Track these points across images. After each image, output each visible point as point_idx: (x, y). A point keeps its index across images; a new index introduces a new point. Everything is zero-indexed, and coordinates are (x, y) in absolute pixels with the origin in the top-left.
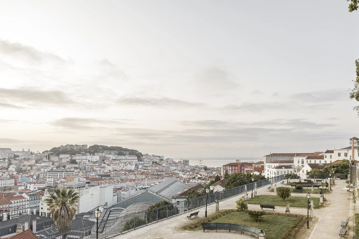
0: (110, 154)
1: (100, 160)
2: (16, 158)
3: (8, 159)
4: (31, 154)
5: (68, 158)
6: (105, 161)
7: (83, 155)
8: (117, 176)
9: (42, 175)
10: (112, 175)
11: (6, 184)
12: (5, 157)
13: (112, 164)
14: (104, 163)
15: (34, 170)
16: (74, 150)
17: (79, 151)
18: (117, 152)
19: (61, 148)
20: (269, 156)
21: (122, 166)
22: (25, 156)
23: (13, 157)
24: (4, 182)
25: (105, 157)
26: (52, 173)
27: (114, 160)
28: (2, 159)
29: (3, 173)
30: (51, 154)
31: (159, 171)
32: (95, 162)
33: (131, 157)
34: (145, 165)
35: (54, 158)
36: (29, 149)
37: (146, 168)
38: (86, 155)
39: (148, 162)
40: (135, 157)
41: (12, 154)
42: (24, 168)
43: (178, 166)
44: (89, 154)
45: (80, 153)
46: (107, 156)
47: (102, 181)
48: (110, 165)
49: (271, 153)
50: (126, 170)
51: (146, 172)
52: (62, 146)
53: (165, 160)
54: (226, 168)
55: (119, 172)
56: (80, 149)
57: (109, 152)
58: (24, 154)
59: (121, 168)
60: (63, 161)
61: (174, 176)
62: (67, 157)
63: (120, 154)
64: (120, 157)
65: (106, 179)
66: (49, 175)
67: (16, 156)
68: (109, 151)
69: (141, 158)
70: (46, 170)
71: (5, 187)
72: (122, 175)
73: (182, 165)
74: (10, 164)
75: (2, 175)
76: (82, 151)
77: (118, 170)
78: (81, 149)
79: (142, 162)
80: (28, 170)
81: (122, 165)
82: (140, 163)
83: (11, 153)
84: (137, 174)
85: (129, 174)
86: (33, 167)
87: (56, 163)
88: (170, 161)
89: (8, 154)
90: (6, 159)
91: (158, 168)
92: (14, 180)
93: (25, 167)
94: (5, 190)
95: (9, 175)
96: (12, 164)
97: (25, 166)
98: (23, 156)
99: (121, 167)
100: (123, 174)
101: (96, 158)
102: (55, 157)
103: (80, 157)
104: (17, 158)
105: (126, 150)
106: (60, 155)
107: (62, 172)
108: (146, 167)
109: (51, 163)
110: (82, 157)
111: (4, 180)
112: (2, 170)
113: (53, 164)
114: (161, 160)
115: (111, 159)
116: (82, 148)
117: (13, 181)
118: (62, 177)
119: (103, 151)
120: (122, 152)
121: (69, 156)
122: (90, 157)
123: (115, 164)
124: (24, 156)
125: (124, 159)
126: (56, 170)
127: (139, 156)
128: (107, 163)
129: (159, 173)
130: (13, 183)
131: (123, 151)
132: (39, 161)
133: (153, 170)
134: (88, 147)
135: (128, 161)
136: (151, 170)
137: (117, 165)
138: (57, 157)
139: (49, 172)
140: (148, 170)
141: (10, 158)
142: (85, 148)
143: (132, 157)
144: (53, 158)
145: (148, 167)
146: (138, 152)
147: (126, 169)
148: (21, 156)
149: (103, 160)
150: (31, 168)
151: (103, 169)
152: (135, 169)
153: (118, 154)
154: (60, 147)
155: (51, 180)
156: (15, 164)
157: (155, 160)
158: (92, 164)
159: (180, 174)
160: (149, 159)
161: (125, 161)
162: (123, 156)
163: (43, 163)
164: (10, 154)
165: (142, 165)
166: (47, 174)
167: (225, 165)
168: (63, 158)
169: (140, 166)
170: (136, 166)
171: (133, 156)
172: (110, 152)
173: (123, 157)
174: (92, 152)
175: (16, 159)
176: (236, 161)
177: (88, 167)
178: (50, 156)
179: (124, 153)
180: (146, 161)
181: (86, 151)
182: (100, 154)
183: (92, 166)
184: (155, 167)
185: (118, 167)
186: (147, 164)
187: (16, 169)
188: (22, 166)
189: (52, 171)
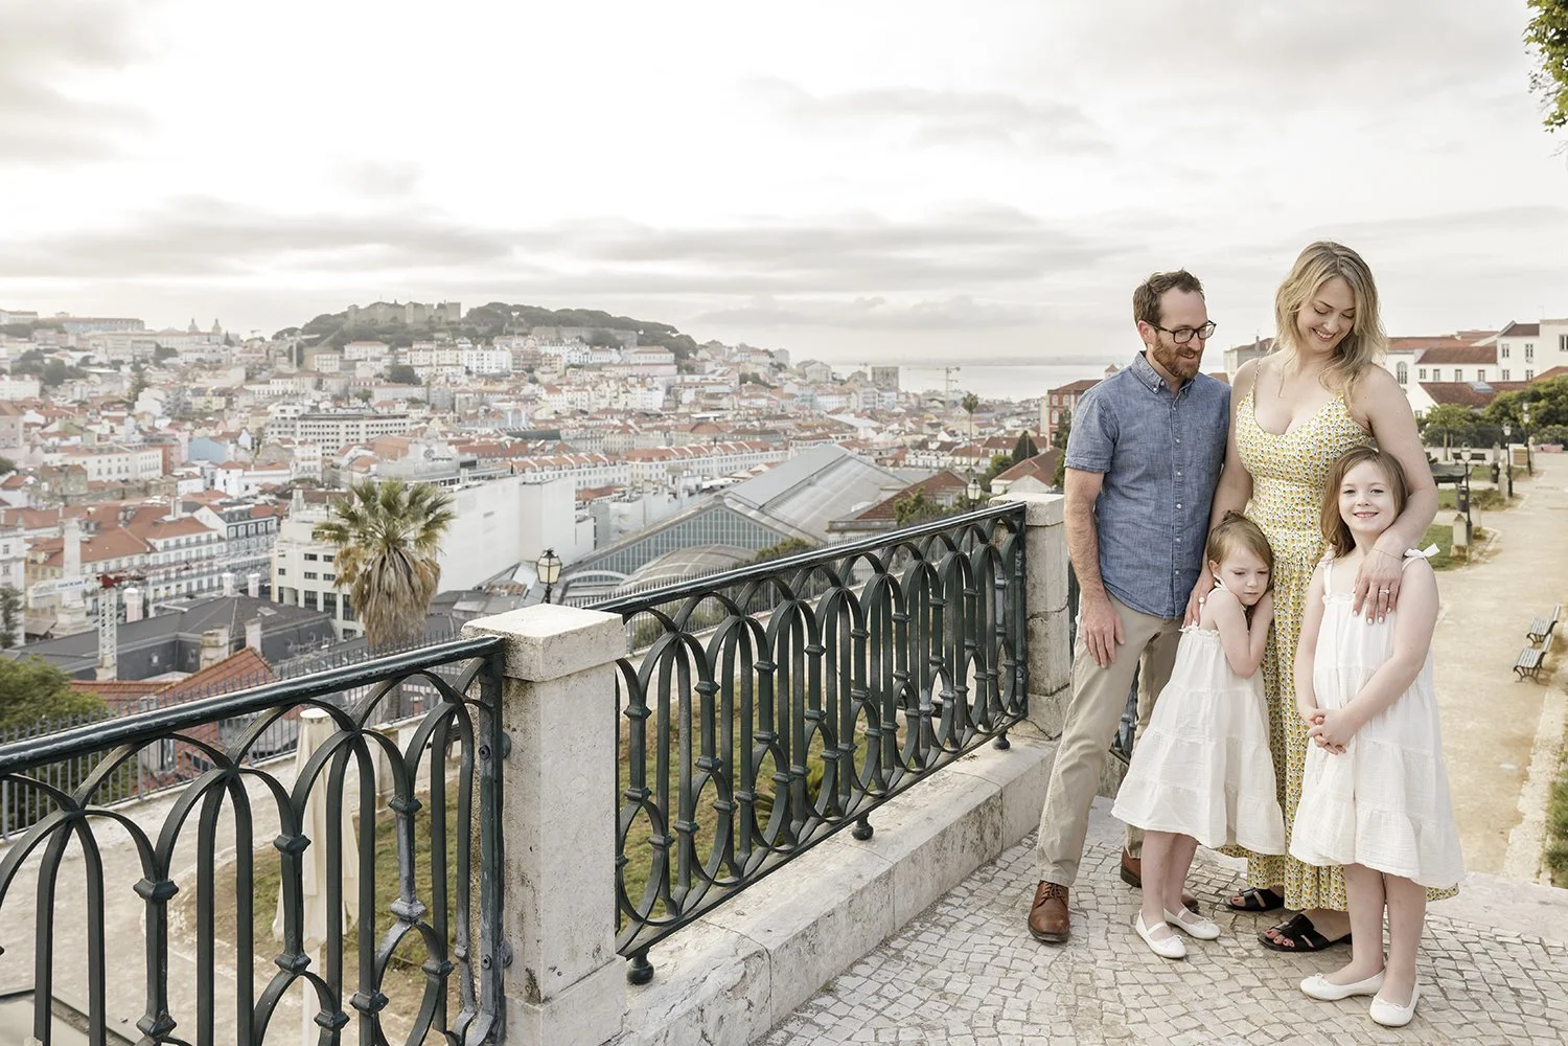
0: (559, 341)
1: (517, 367)
2: (164, 359)
3: (133, 362)
4: (226, 344)
5: (379, 359)
6: (537, 374)
7: (443, 346)
8: (589, 436)
9: (276, 433)
10: (567, 434)
11: (127, 471)
12: (121, 357)
13: (569, 384)
14: (534, 381)
15: (241, 412)
16: (404, 326)
17: (426, 328)
18: (586, 334)
19: (352, 316)
20: (1252, 348)
21: (608, 395)
22: (202, 351)
23: (152, 358)
24: (119, 460)
25: (536, 355)
26: (317, 423)
27: (573, 366)
28: (107, 365)
29: (114, 425)
30: (311, 343)
31: (769, 417)
32: (497, 378)
33: (642, 352)
34: (709, 390)
35: (324, 361)
36: (217, 321)
37: (713, 402)
38: (454, 346)
39: (722, 375)
40: (664, 356)
41: (146, 342)
42: (198, 403)
43: (850, 393)
44: (469, 341)
45: (430, 340)
46: (543, 350)
47: (526, 459)
48: (559, 387)
49: (1258, 338)
50: (629, 413)
51: (712, 419)
52: (355, 309)
53: (794, 367)
54: (1060, 402)
55: (597, 419)
56: (430, 321)
57: (552, 332)
58: (197, 344)
59: (603, 404)
60: (363, 372)
61: (833, 436)
62: (377, 355)
63: (599, 342)
64: (599, 355)
65: (543, 450)
66: (304, 430)
67: (164, 353)
68: (554, 329)
69: (688, 358)
70: (290, 412)
71: (125, 481)
72: (609, 431)
73: (868, 390)
74: (140, 385)
75: (112, 431)
76: (441, 331)
77: (594, 409)
78: (435, 319)
79: (697, 378)
80: (217, 411)
81: (609, 389)
82: (688, 378)
83: (142, 338)
84: (676, 427)
85: (641, 427)
86: (234, 399)
87: (329, 381)
88: (817, 371)
89: (134, 342)
90: (122, 362)
91: (762, 402)
92: (159, 452)
93: (203, 398)
94: (124, 493)
95: (141, 431)
96: (148, 386)
97: (204, 395)
98: (191, 351)
99: (603, 397)
100: (615, 427)
101: (498, 358)
102: (325, 356)
103: (429, 354)
104: (170, 360)
105: (626, 324)
106: (346, 348)
107: (358, 419)
108: (712, 396)
109: (309, 382)
110: (438, 356)
111: (120, 451)
112: (109, 411)
113: (318, 386)
114: (776, 367)
115: (560, 365)
116: (440, 318)
117: (155, 456)
118: (358, 440)
119: (525, 330)
120: (610, 335)
121: (386, 349)
122: (474, 353)
123: (581, 387)
124: (196, 351)
125: (619, 365)
126: (332, 411)
127: (682, 351)
128: (545, 379)
129: (770, 425)
130: (158, 467)
131: (612, 331)
132: (260, 374)
133: (741, 412)
134: (463, 314)
135: (635, 371)
136: (735, 413)
137: (589, 388)
138: (334, 356)
139: (304, 417)
140: (721, 413)
141: (138, 359)
142: (452, 318)
143: (652, 355)
144: (318, 359)
145: (721, 399)
146: (675, 331)
147: (628, 408)
148: (186, 351)
149: (529, 367)
150: (229, 402)
151: (530, 407)
152: (667, 405)
153: (591, 345)
154: (344, 315)
155: (312, 455)
156: (163, 387)
157: (750, 370)
158: (480, 385)
159: (861, 430)
160: (726, 363)
161: (623, 372)
162: (614, 350)
163: (275, 381)
164: (139, 342)
165: (693, 390)
166: (293, 426)
167: (1057, 390)
168: (358, 360)
169: (688, 396)
170: (668, 392)
171: (655, 348)
172: (558, 332)
173: (614, 356)
174: (482, 336)
175: (164, 362)
176: (1107, 371)
177: (467, 399)
178: (307, 351)
179: (619, 338)
180: (713, 372)
181: (455, 330)
182: (516, 342)
183: (481, 393)
184: (750, 397)
185: (593, 400)
186: (716, 383)
187: (168, 406)
188: (189, 392)
189: (316, 414)
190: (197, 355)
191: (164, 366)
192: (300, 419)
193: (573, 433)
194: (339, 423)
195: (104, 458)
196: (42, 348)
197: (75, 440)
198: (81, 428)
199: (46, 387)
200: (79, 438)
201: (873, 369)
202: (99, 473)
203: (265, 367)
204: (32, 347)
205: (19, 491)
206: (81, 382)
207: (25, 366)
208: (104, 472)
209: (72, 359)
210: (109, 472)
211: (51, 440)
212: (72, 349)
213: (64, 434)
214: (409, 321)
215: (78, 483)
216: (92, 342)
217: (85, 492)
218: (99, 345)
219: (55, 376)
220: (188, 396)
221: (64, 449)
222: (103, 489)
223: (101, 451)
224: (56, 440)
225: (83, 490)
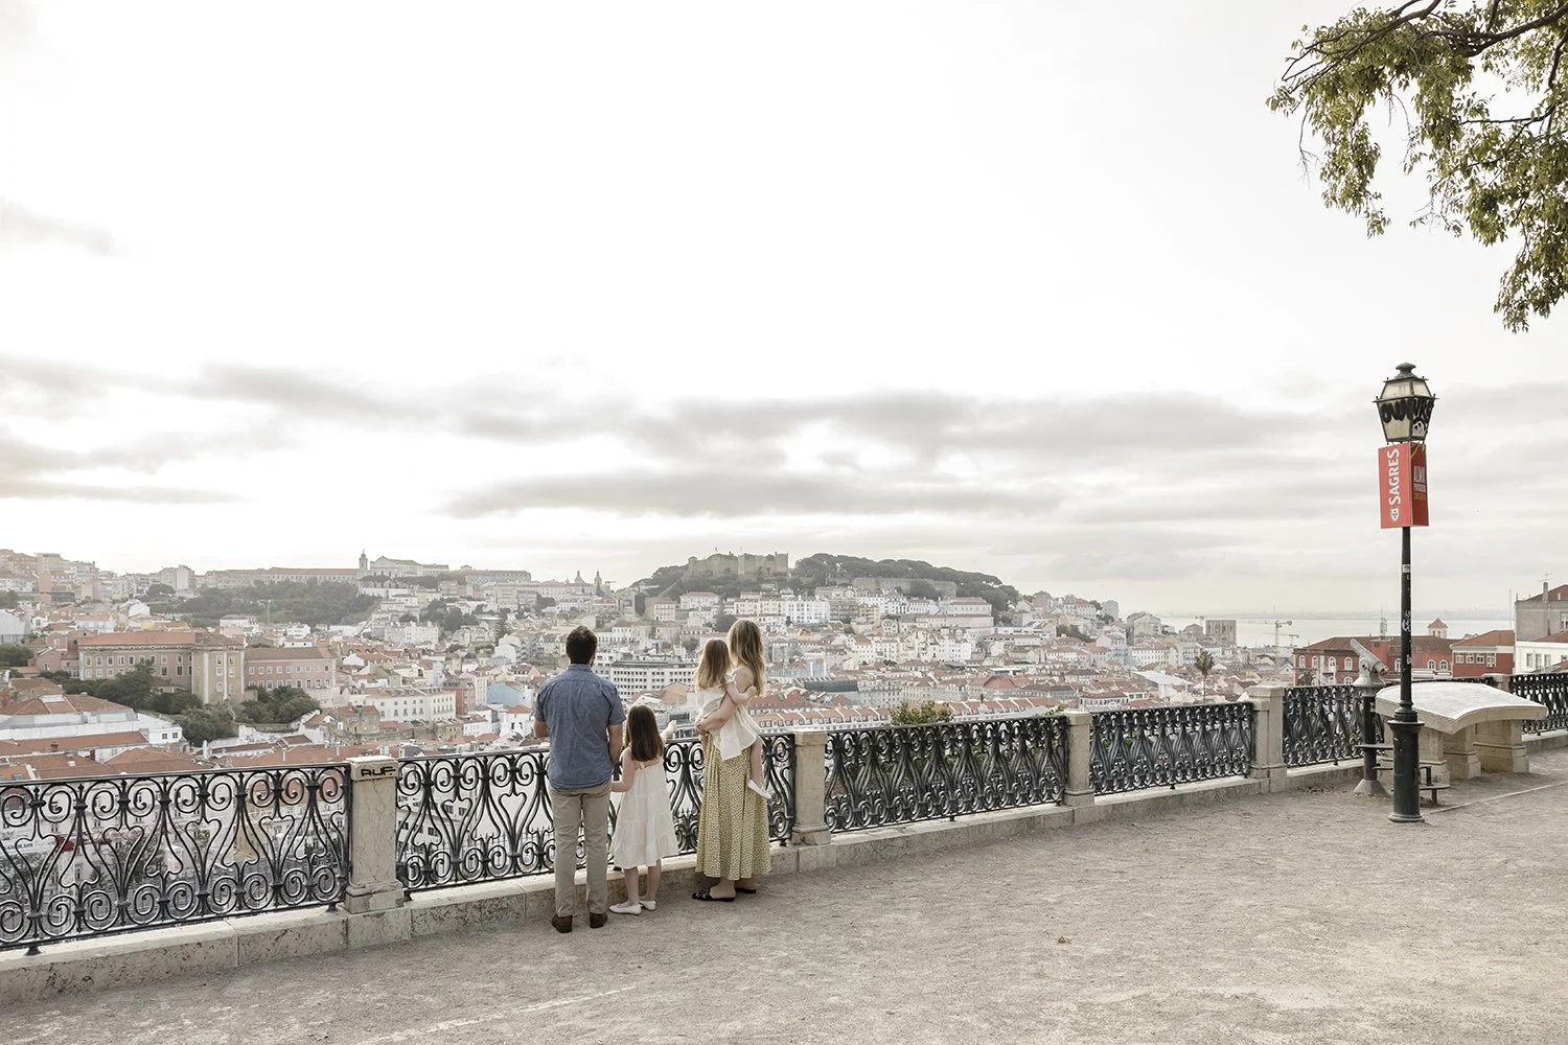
0: (878, 592)
1: (835, 617)
2: (544, 608)
3: (518, 611)
4: (598, 594)
5: (709, 609)
6: (853, 625)
7: (768, 595)
8: (886, 688)
10: (865, 685)
11: (421, 712)
12: (508, 606)
13: (879, 635)
14: (849, 631)
16: (735, 577)
17: (754, 579)
18: (905, 586)
19: (691, 568)
21: (916, 647)
22: (576, 601)
23: (533, 607)
24: (414, 702)
25: (853, 606)
26: (627, 670)
27: (889, 617)
28: (498, 613)
29: (422, 668)
30: (652, 593)
31: (1073, 672)
32: (814, 628)
33: (965, 604)
34: (1018, 642)
35: (662, 610)
36: (598, 573)
37: (1020, 655)
38: (777, 597)
39: (1039, 627)
40: (981, 607)
41: (529, 592)
42: (548, 648)
43: (1168, 648)
44: (792, 592)
45: (757, 591)
46: (861, 601)
47: (796, 711)
48: (870, 638)
50: (934, 665)
51: (1011, 673)
52: (693, 560)
53: (1124, 620)
55: (903, 671)
56: (759, 573)
57: (871, 584)
58: (573, 594)
59: (912, 655)
60: (693, 621)
61: (1127, 694)
62: (708, 605)
63: (919, 593)
64: (913, 606)
65: (822, 702)
67: (543, 602)
68: (873, 580)
69: (1007, 608)
70: (606, 659)
71: (414, 722)
72: (909, 683)
73: (1189, 644)
74: (502, 631)
75: (421, 675)
76: (768, 581)
77: (902, 660)
78: (764, 570)
79: (1011, 630)
81: (917, 640)
82: (1002, 630)
83: (526, 589)
84: (973, 680)
85: (940, 680)
87: (661, 629)
88: (1144, 624)
89: (519, 592)
90: (508, 611)
91: (1071, 657)
92: (453, 695)
93: (553, 644)
94: (412, 733)
95: (447, 674)
96: (508, 633)
98: (566, 601)
99: (912, 648)
100: (916, 679)
101: (817, 609)
102: (663, 606)
103: (753, 604)
104: (548, 609)
105: (945, 575)
106: (682, 599)
107: (665, 667)
108: (1021, 649)
109: (644, 630)
110: (761, 606)
111: (416, 694)
113: (652, 635)
114: (1104, 619)
115: (877, 616)
116: (768, 569)
117: (450, 699)
119: (847, 581)
120: (928, 585)
121: (716, 599)
122: (795, 603)
123: (891, 638)
124: (571, 601)
125: (936, 616)
126: (641, 658)
127: (1000, 600)
128: (860, 629)
129: (1070, 680)
130: (451, 710)
131: (931, 582)
132: (609, 622)
133: (1047, 667)
134: (792, 565)
135: (949, 622)
136: (1041, 667)
137: (898, 639)
138: (671, 606)
139: (617, 664)
140: (1025, 666)
141: (522, 607)
142: (779, 570)
143: (969, 607)
144: (657, 608)
145: (1027, 652)
146: (997, 581)
147: (936, 659)
148: (562, 601)
149: (846, 618)
151: (839, 658)
152: (976, 657)
153: (909, 596)
154: (685, 568)
157: (1070, 621)
158: (797, 636)
159: (1161, 688)
160: (1047, 614)
161: (936, 623)
162: (932, 601)
164: (524, 592)
165: (1003, 643)
167: (1305, 649)
168: (691, 610)
169: (997, 648)
170: (979, 645)
171: (973, 599)
172: (878, 583)
173: (931, 607)
174: (806, 587)
175: (543, 611)
177: (782, 648)
178: (648, 601)
179: (937, 589)
180: (1030, 624)
181: (781, 580)
182: (835, 593)
183: (795, 642)
184: (1058, 651)
185: (902, 651)
186: (1027, 636)
188: (541, 639)
189: (627, 662)
190: (571, 605)
191: (543, 615)
192: (614, 665)
193: (870, 685)
194: (646, 670)
195: (401, 700)
196: (445, 597)
197: (382, 682)
198: (388, 671)
200: (386, 680)
201: (1208, 622)
202: (396, 714)
203: (613, 616)
204: (437, 596)
205: (318, 729)
207: (432, 614)
208: (401, 712)
209: (468, 608)
210: (405, 713)
211: (360, 682)
212: (470, 599)
213: (372, 677)
214: (741, 572)
215: (371, 723)
216: (486, 592)
217: (378, 731)
218: (492, 595)
219: (452, 622)
220: (541, 643)
221: (368, 691)
222: (395, 730)
223: (407, 692)
224: (365, 682)
225: (375, 730)
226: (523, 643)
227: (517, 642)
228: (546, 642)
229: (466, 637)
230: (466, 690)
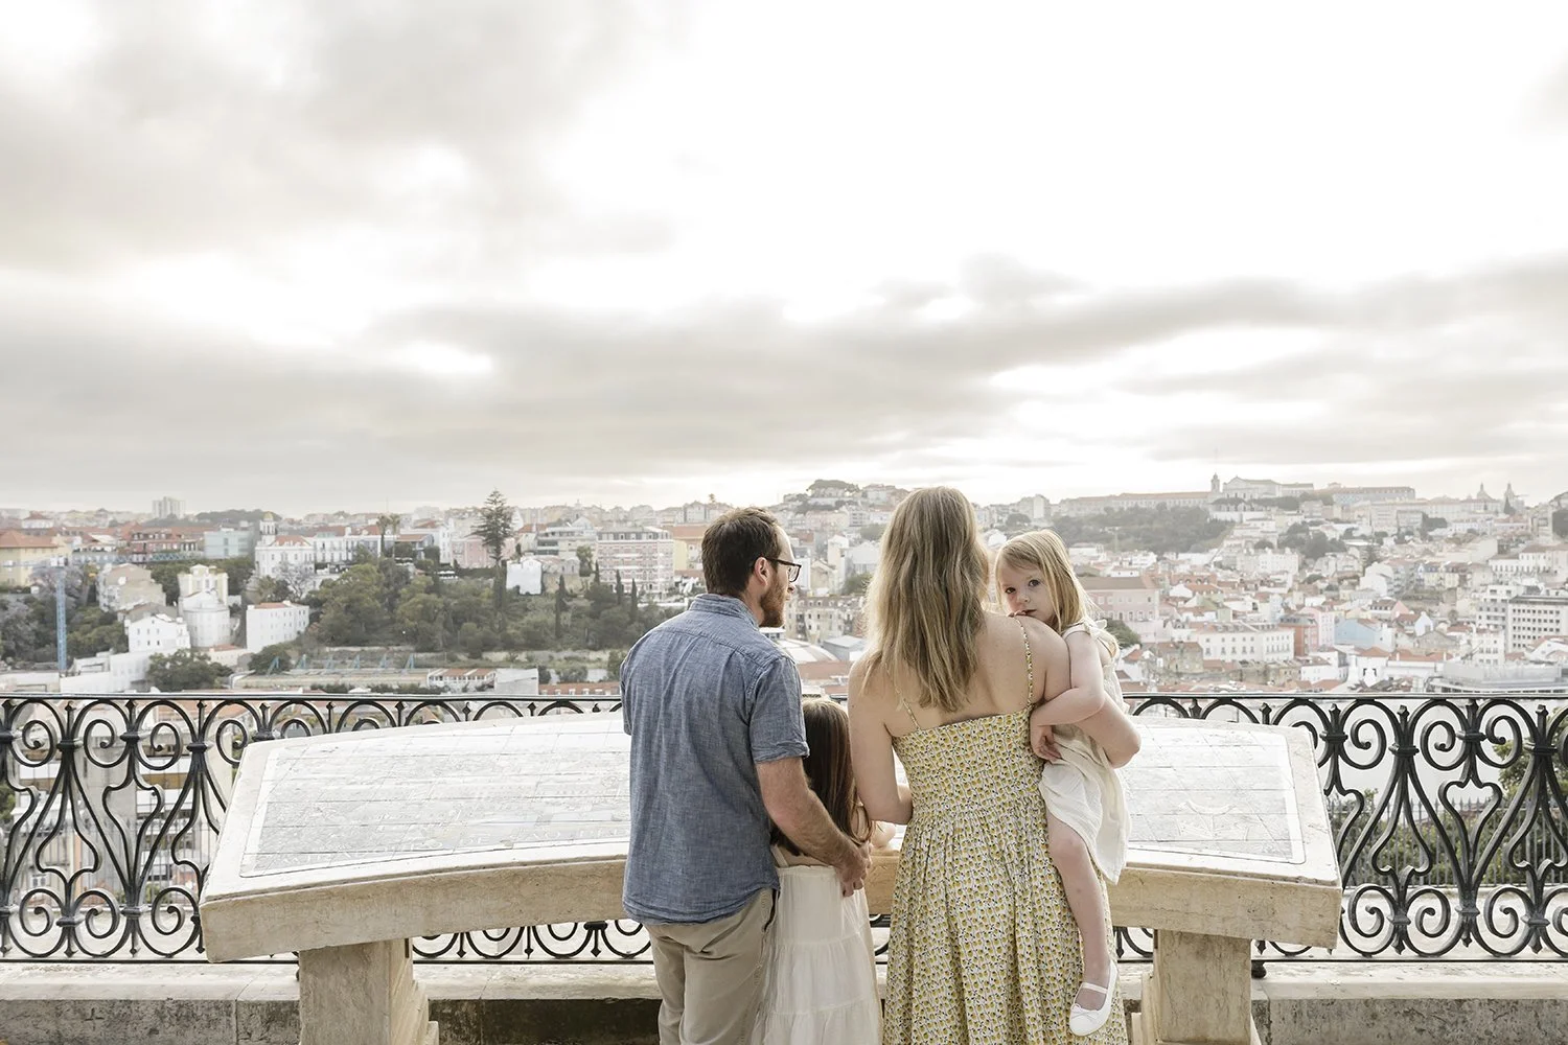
2: (1431, 530)
3: (1397, 534)
9: (1484, 617)
11: (1252, 651)
12: (1384, 529)
15: (1475, 591)
22: (1475, 520)
23: (1418, 529)
24: (1244, 639)
26: (1531, 608)
28: (1371, 537)
29: (1257, 601)
36: (1509, 486)
41: (1412, 512)
42: (1430, 580)
58: (1471, 512)
66: (1516, 615)
67: (1431, 523)
70: (1501, 595)
71: (1244, 663)
74: (1371, 558)
80: (1450, 589)
83: (1409, 508)
86: (1469, 576)
89: (1399, 512)
90: (1385, 534)
92: (1291, 633)
93: (1436, 574)
94: (1241, 675)
95: (1287, 609)
96: (1379, 561)
97: (1436, 571)
98: (1462, 521)
104: (1438, 531)
109: (1564, 557)
111: (1246, 630)
117: (1287, 637)
118: (1558, 630)
124: (1468, 521)
126: (1552, 593)
130: (1288, 649)
132: (1517, 546)
139: (1517, 600)
141: (1403, 530)
148: (1455, 521)
150: (1463, 580)
155: (1492, 647)
156: (1394, 562)
163: (1525, 555)
164: (1405, 512)
166: (1504, 610)
175: (1431, 533)
187: (1396, 583)
188: (1421, 567)
189: (1533, 597)
190: (1468, 526)
191: (1431, 539)
192: (1511, 602)
194: (1559, 608)
195: (1228, 636)
196: (1308, 520)
197: (1209, 616)
198: (1217, 604)
199: (1308, 561)
200: (1213, 614)
202: (1223, 651)
203: (1522, 539)
204: (1298, 519)
205: (1136, 665)
206: (1340, 556)
207: (1292, 539)
208: (1229, 650)
209: (1334, 532)
210: (1234, 651)
211: (1186, 615)
212: (1337, 521)
213: (1199, 611)
215: (1194, 660)
216: (1356, 513)
217: (1201, 671)
218: (1364, 516)
219: (1314, 548)
220: (1421, 573)
221: (1192, 625)
222: (1220, 669)
223: (1236, 628)
224: (1190, 615)
225: (1198, 668)
226: (1397, 572)
227: (1389, 571)
228: (1427, 571)
229: (1330, 566)
230: (1306, 627)
